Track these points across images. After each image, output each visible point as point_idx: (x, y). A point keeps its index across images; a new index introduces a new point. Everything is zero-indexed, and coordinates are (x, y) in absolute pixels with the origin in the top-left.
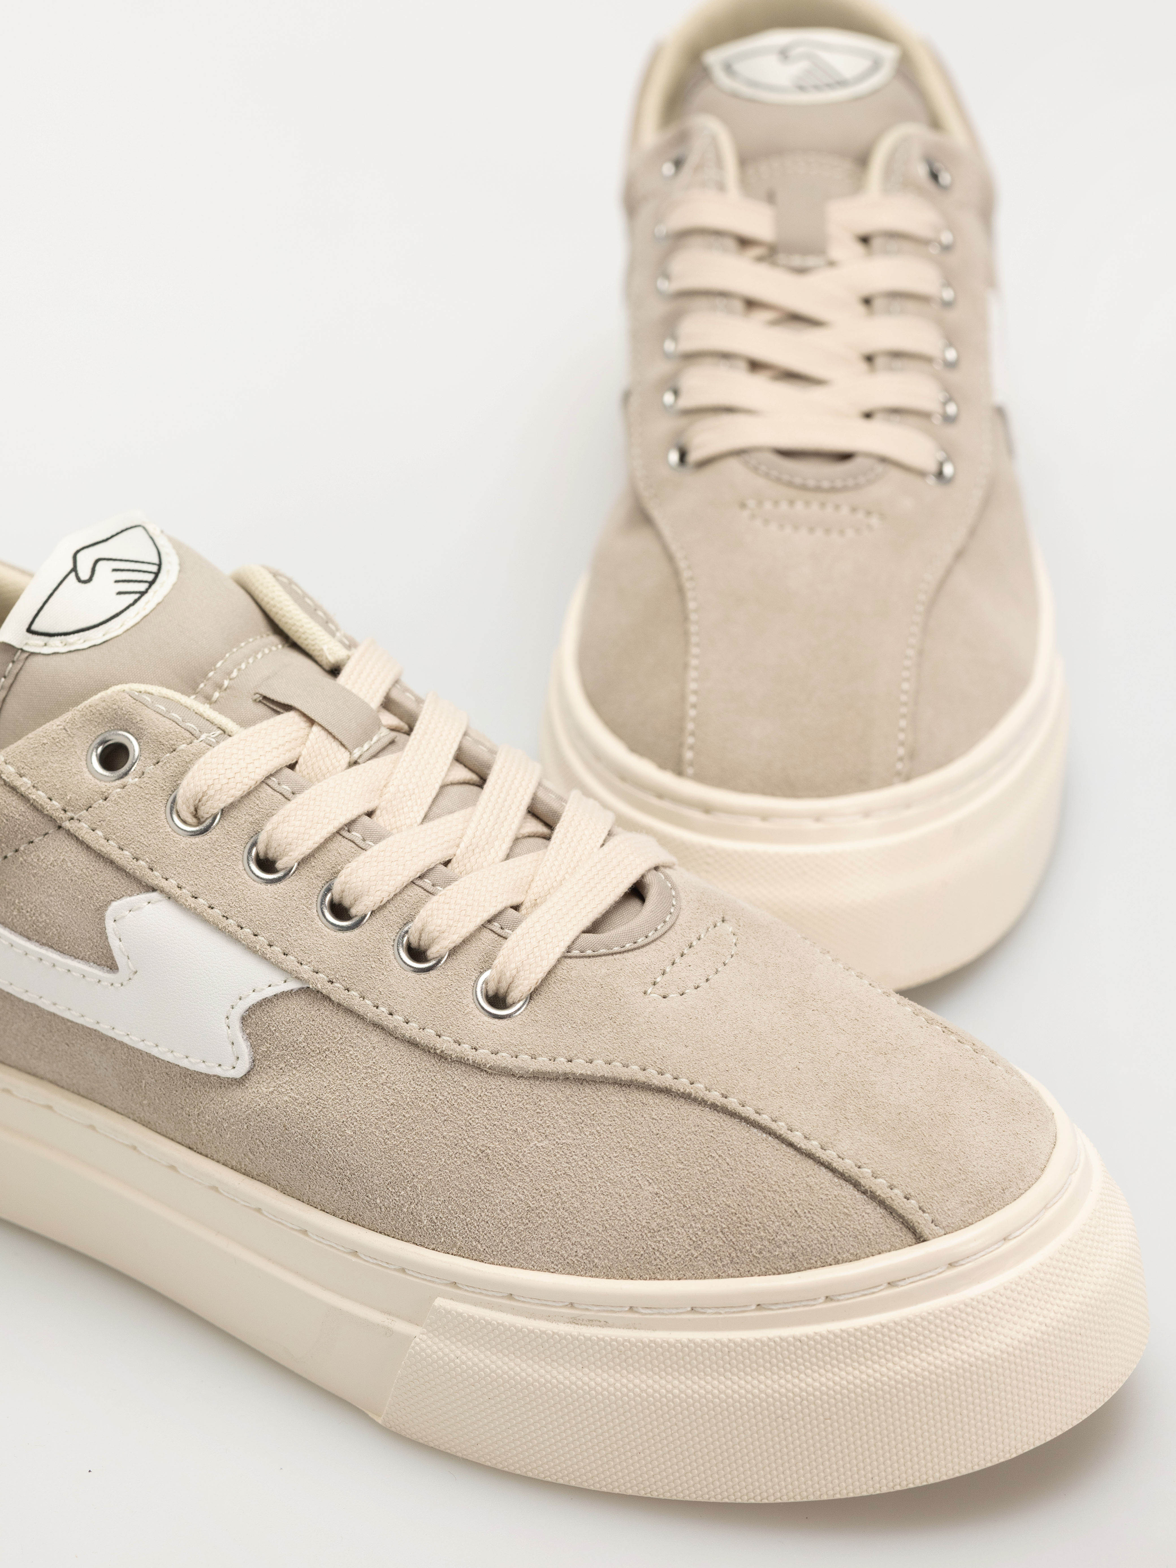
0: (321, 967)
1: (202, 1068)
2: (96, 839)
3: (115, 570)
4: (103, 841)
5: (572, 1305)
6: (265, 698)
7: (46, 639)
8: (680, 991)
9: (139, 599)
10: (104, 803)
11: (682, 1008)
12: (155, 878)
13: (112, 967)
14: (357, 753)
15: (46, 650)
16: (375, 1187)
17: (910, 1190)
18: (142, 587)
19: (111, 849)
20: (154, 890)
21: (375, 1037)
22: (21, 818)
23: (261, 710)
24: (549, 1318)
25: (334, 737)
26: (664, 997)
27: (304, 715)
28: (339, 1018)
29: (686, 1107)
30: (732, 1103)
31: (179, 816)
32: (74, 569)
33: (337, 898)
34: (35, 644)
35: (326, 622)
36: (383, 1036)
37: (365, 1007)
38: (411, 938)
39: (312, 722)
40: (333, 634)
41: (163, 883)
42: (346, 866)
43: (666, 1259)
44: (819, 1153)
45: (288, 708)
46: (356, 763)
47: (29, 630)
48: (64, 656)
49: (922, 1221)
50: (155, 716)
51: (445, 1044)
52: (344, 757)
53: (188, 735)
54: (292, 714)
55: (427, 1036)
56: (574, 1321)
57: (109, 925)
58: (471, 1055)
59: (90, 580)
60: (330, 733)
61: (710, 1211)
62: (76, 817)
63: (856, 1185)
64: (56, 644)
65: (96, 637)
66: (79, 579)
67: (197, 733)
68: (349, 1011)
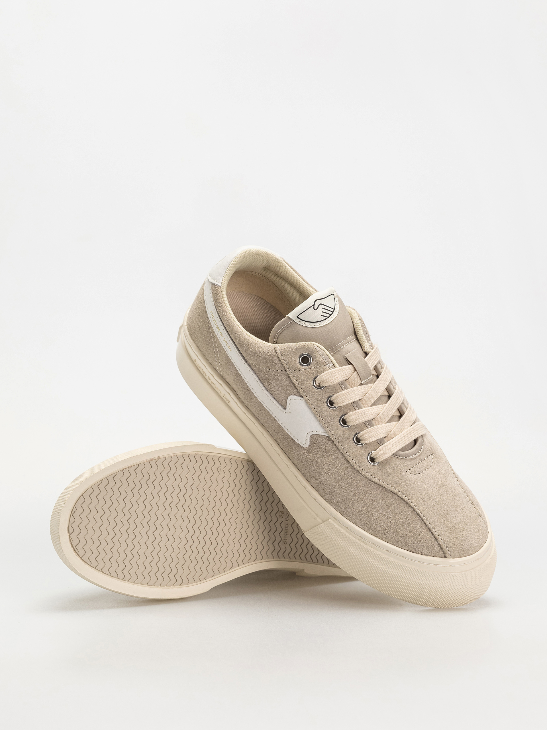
0: (335, 434)
1: (296, 440)
2: (294, 379)
3: (323, 308)
4: (295, 381)
5: (361, 537)
6: (346, 358)
7: (301, 320)
8: (415, 473)
9: (326, 319)
10: (299, 371)
11: (414, 479)
12: (304, 395)
13: (285, 408)
14: (363, 382)
15: (299, 323)
16: (326, 489)
17: (448, 546)
18: (328, 315)
19: (296, 383)
20: (302, 397)
21: (340, 455)
22: (278, 365)
23: (345, 361)
24: (354, 537)
25: (359, 376)
26: (411, 474)
27: (354, 367)
28: (334, 447)
29: (405, 504)
30: (416, 508)
31: (315, 383)
32: (314, 305)
33: (344, 418)
34: (298, 321)
35: (368, 338)
36: (342, 456)
37: (341, 448)
38: (358, 436)
39: (355, 370)
40: (368, 341)
41: (306, 398)
42: (350, 413)
43: (386, 537)
44: (431, 529)
45: (351, 364)
46: (362, 384)
47: (297, 317)
48: (303, 327)
49: (448, 554)
50: (319, 355)
51: (356, 466)
52: (360, 382)
53: (324, 363)
54: (350, 366)
55: (353, 462)
56: (360, 540)
57: (289, 399)
58: (361, 471)
59: (317, 309)
60: (358, 374)
61: (401, 531)
62: (291, 371)
63: (436, 540)
64: (302, 323)
65: (312, 325)
66: (314, 309)
67: (327, 364)
68: (337, 447)
